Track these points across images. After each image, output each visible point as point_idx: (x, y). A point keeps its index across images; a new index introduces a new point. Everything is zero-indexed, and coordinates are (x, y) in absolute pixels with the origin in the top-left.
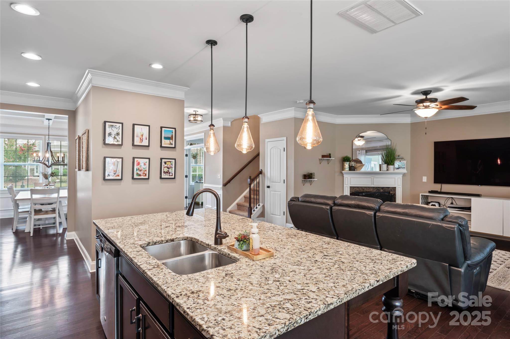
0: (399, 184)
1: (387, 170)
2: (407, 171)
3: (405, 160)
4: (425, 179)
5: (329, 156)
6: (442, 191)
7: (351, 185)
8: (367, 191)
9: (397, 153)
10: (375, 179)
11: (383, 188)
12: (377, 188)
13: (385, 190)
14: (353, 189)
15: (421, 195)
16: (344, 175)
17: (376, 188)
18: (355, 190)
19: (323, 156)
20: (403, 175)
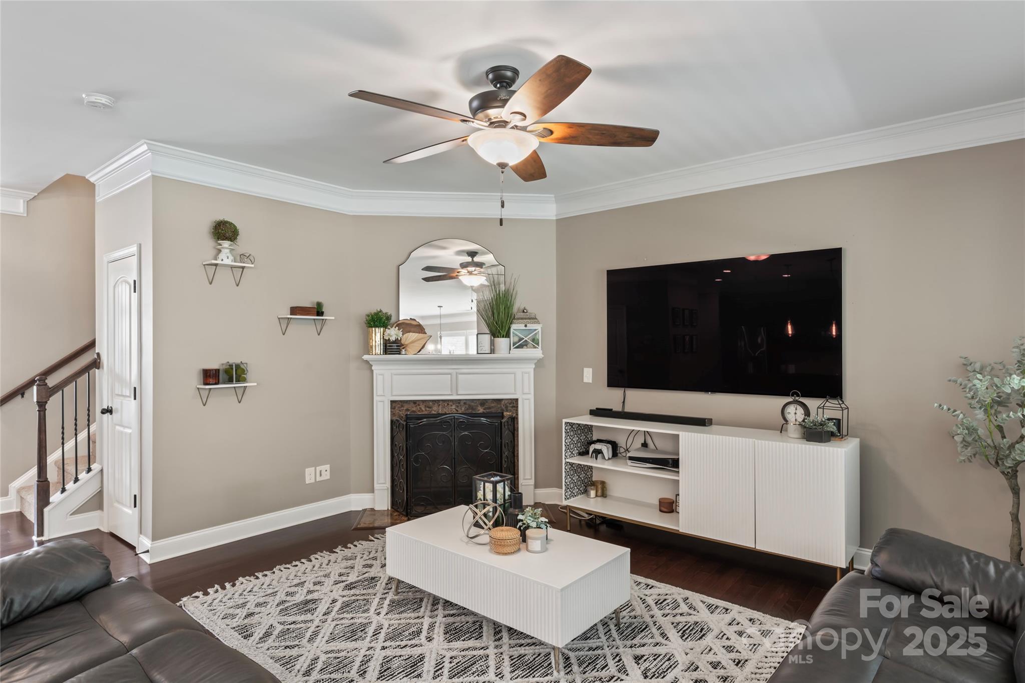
0: (526, 391)
1: (492, 351)
2: (543, 354)
3: (538, 323)
4: (588, 375)
5: (318, 311)
6: (627, 410)
7: (392, 395)
8: (440, 412)
9: (519, 304)
10: (460, 376)
11: (483, 402)
12: (468, 402)
13: (490, 408)
14: (402, 406)
15: (566, 423)
16: (373, 368)
17: (465, 403)
18: (407, 410)
19: (295, 310)
20: (535, 364)
